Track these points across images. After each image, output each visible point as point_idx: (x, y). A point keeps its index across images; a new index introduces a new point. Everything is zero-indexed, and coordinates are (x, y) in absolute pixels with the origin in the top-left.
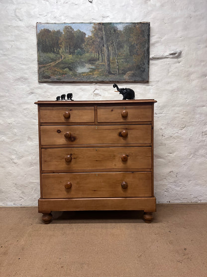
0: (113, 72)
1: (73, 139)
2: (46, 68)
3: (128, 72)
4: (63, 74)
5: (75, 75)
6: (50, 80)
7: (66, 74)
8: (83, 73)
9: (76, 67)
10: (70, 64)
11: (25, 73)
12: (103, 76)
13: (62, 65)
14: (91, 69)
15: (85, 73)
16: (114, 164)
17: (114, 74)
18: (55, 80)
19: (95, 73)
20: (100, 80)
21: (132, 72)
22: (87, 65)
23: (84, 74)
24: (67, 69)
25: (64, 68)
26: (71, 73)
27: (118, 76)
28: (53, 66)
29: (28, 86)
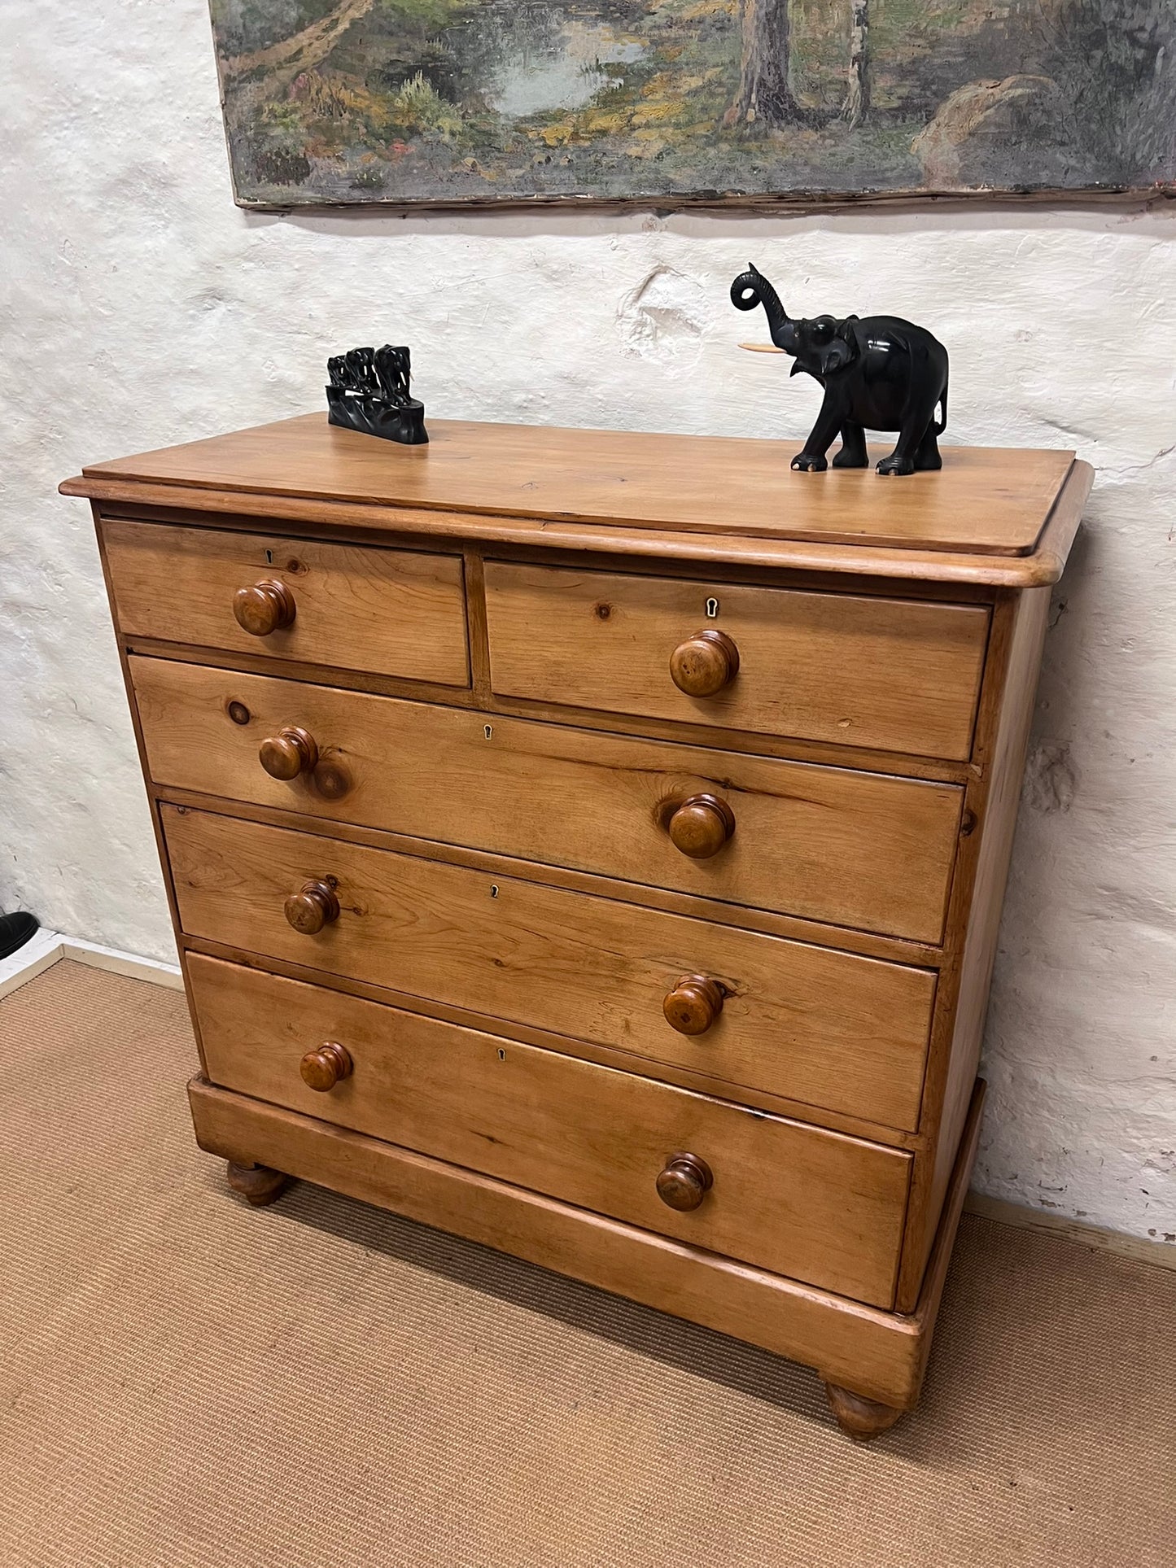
0: (805, 101)
1: (329, 783)
2: (271, 85)
3: (964, 95)
4: (392, 133)
5: (484, 142)
6: (303, 193)
7: (414, 131)
8: (542, 118)
9: (488, 58)
10: (438, 33)
11: (153, 134)
12: (713, 141)
13: (379, 53)
14: (615, 69)
15: (559, 116)
16: (617, 1020)
17: (818, 121)
18: (343, 192)
19: (646, 111)
20: (686, 180)
21: (1010, 89)
22: (574, 31)
23: (550, 133)
24: (417, 89)
25: (393, 77)
26: (449, 121)
27: (852, 144)
28: (318, 67)
29: (188, 240)
